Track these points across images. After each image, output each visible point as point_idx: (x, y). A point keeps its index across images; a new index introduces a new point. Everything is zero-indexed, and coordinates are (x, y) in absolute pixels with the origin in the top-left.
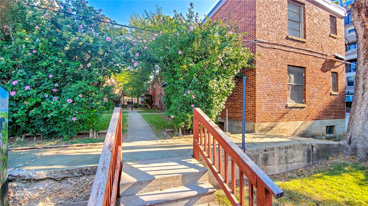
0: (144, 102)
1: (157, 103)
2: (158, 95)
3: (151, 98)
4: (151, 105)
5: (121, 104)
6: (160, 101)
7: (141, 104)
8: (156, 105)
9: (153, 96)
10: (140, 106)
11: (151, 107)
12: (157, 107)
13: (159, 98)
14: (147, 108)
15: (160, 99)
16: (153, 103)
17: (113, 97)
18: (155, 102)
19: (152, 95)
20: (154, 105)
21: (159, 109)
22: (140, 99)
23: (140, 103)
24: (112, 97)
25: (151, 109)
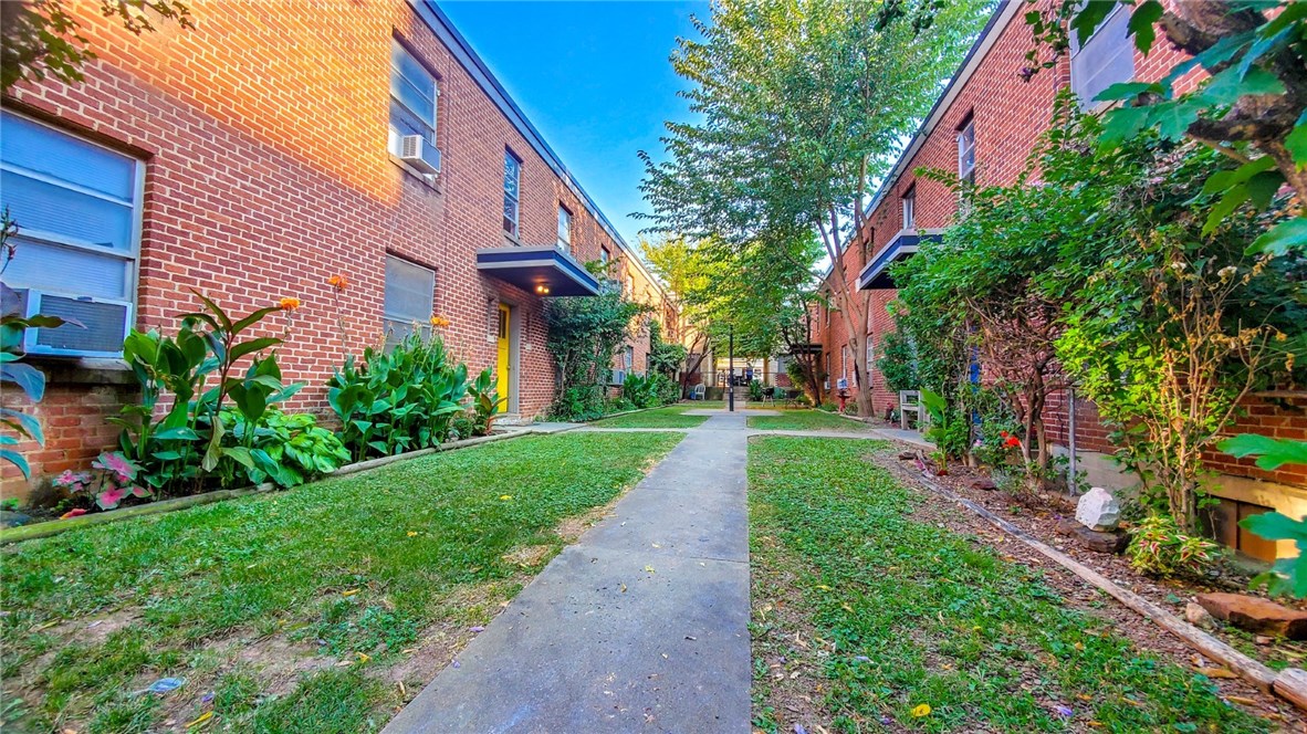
0: (788, 375)
1: (844, 380)
2: (851, 336)
3: (818, 359)
4: (816, 389)
5: (702, 385)
6: (861, 369)
7: (775, 385)
8: (839, 387)
9: (824, 350)
10: (770, 392)
11: (817, 398)
12: (844, 398)
13: (855, 351)
14: (800, 402)
15: (860, 355)
16: (824, 379)
17: (669, 357)
18: (835, 375)
19: (820, 346)
20: (833, 387)
21: (854, 409)
22: (774, 365)
23: (773, 383)
24: (664, 356)
25: (816, 406)
